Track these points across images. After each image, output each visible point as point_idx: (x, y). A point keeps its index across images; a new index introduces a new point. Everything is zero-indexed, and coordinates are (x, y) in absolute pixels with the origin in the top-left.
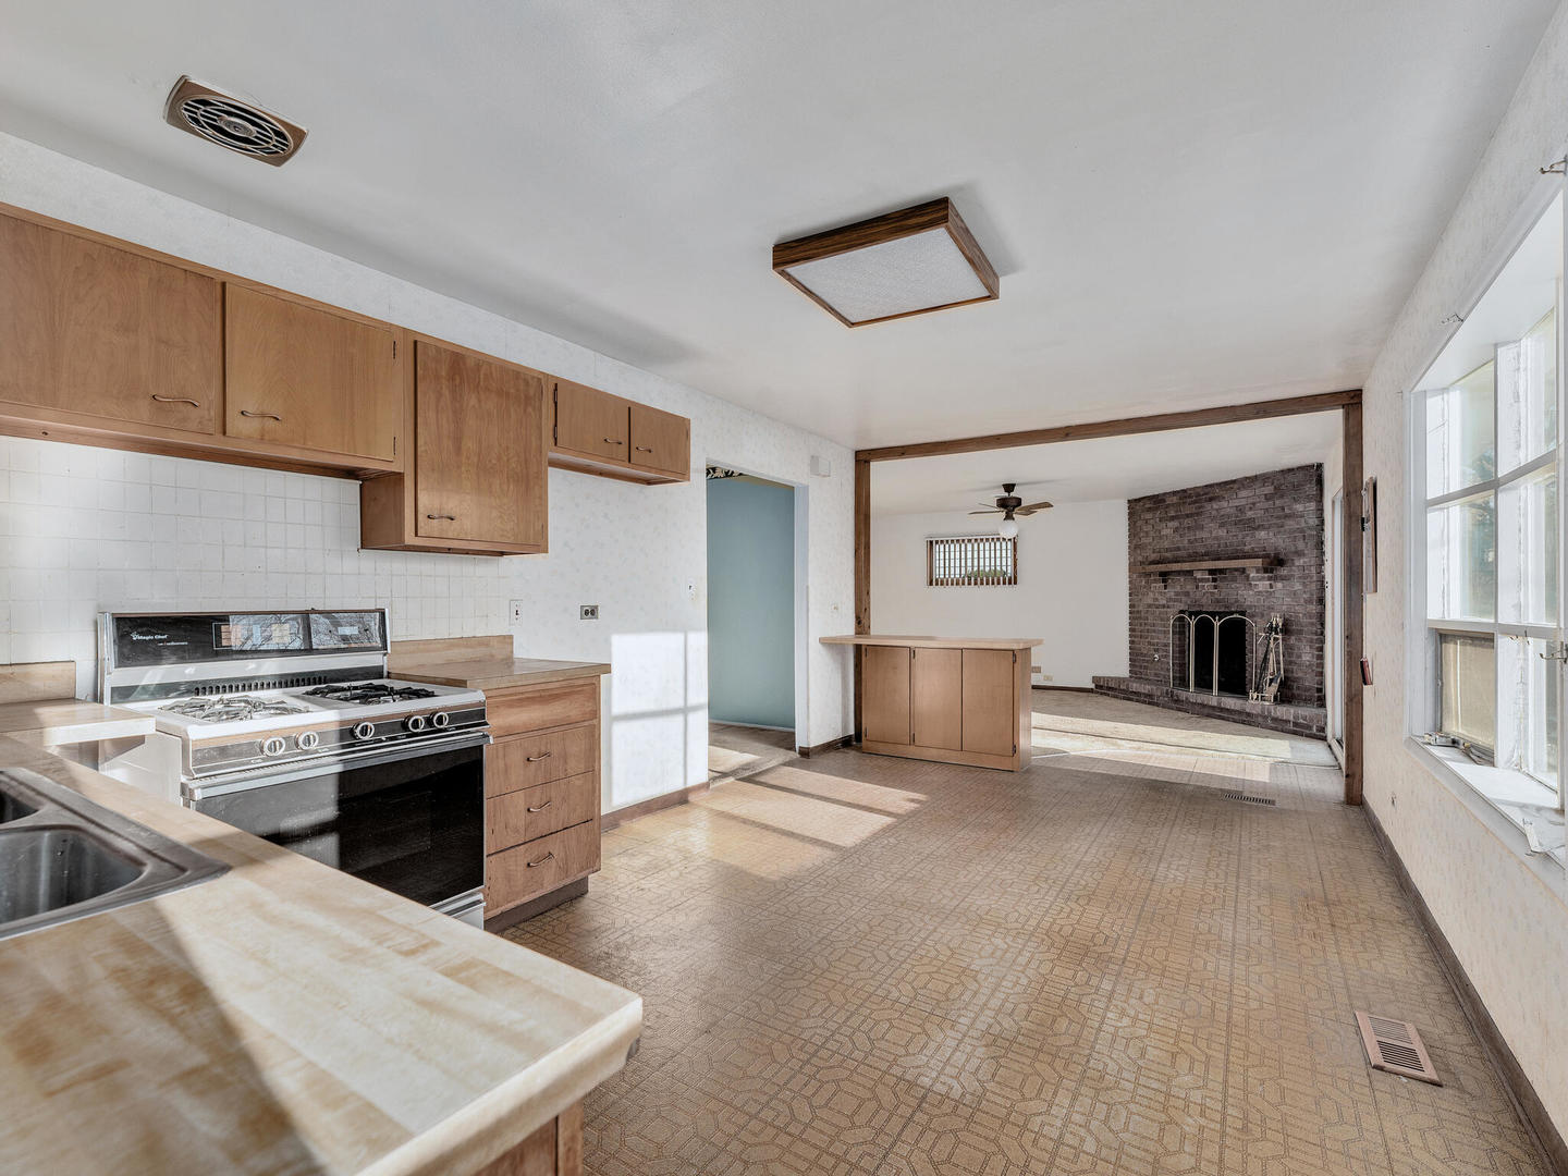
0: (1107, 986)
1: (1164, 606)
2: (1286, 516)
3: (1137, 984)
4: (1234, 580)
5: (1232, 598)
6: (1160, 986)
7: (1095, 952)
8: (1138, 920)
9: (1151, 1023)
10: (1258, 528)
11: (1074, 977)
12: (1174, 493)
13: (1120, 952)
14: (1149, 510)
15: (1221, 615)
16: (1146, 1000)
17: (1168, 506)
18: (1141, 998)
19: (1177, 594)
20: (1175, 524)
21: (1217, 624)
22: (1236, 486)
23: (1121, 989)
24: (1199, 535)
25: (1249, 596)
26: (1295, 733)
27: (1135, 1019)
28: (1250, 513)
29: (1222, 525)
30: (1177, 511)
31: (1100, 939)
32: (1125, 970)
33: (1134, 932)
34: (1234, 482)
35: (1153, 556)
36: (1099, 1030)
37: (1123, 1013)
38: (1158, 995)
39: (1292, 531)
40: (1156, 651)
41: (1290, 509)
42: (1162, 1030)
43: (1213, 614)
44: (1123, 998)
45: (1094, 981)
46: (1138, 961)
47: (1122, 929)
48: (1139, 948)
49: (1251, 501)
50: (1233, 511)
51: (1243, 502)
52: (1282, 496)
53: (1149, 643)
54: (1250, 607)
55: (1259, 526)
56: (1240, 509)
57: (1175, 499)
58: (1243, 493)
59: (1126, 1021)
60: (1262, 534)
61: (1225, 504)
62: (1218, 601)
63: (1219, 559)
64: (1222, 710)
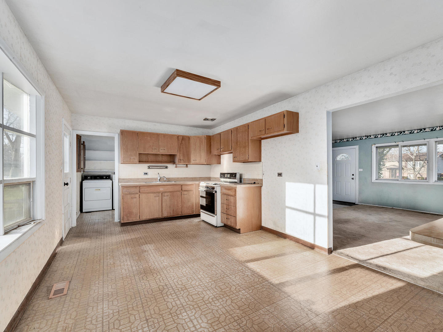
0: (134, 268)
3: (128, 272)
6: (122, 275)
7: (143, 274)
8: (138, 291)
9: (121, 266)
11: (142, 266)
13: (137, 277)
16: (124, 270)
18: (125, 270)
23: (130, 269)
27: (124, 265)
31: (145, 278)
32: (132, 274)
33: (137, 285)
36: (130, 260)
37: (127, 265)
38: (122, 272)
42: (118, 266)
44: (129, 268)
45: (137, 267)
46: (131, 278)
47: (141, 284)
48: (133, 281)
59: (126, 264)
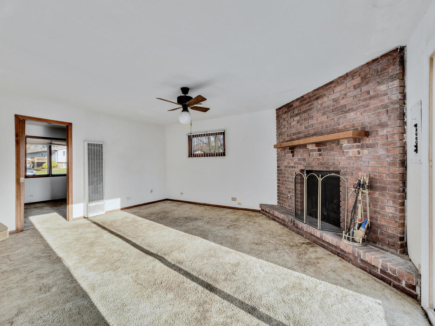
1: (292, 167)
2: (371, 98)
4: (332, 149)
5: (331, 162)
12: (297, 100)
14: (285, 112)
15: (323, 173)
17: (294, 108)
19: (299, 160)
20: (298, 118)
21: (320, 180)
22: (333, 85)
24: (311, 122)
25: (342, 160)
26: (382, 279)
29: (324, 114)
30: (299, 110)
35: (287, 139)
39: (376, 108)
41: (374, 91)
43: (318, 172)
49: (343, 93)
50: (331, 103)
51: (338, 95)
52: (367, 83)
53: (286, 188)
54: (343, 168)
55: (349, 110)
57: (298, 103)
58: (338, 89)
60: (352, 115)
61: (326, 99)
62: (322, 164)
63: (322, 135)
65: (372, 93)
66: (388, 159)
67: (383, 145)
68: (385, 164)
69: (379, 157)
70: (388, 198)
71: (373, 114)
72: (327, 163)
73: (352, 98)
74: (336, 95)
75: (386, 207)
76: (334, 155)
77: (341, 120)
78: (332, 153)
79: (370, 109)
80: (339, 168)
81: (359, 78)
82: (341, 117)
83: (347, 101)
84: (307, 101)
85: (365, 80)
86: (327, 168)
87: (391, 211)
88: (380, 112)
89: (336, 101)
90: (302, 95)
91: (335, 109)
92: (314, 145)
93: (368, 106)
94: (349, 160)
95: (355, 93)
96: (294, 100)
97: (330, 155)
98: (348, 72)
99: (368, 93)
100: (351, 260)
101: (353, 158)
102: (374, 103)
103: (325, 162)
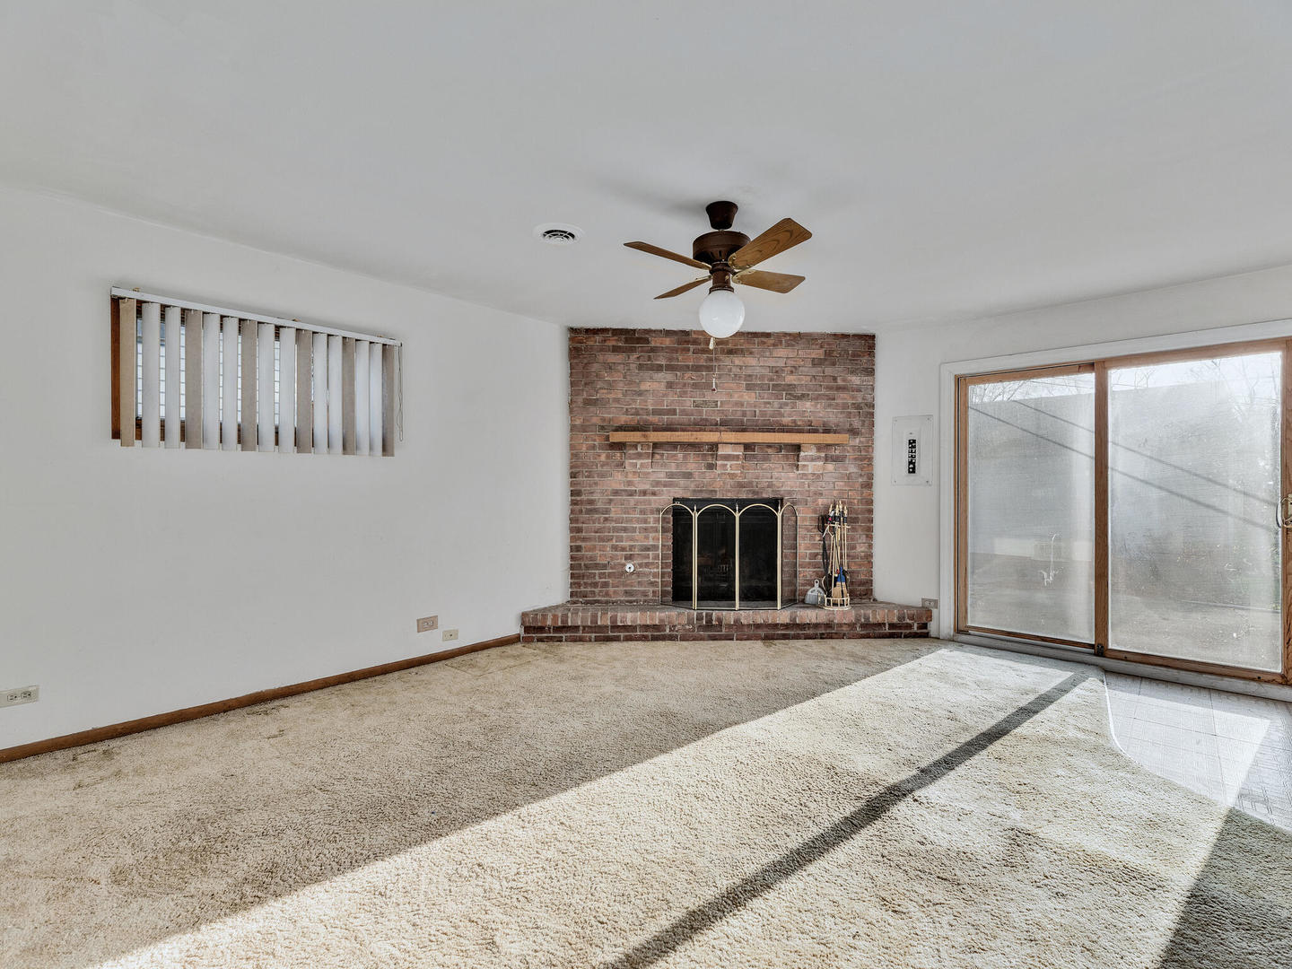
1: (644, 493)
2: (839, 388)
4: (766, 458)
5: (764, 481)
10: (802, 397)
12: (668, 333)
14: (616, 349)
15: (743, 503)
17: (653, 350)
19: (671, 475)
20: (669, 376)
22: (771, 341)
24: (709, 396)
25: (789, 478)
26: (891, 636)
28: (791, 377)
29: (749, 388)
30: (670, 359)
34: (768, 335)
35: (623, 419)
39: (845, 406)
40: (630, 558)
41: (844, 380)
43: (731, 503)
49: (791, 363)
50: (766, 372)
51: (781, 363)
52: (834, 364)
53: (615, 548)
54: (790, 493)
55: (803, 395)
56: (777, 371)
57: (667, 342)
58: (781, 352)
60: (808, 405)
61: (751, 361)
62: (741, 485)
63: (744, 430)
64: (803, 626)
65: (840, 382)
66: (860, 480)
67: (855, 459)
68: (858, 486)
69: (849, 476)
70: (860, 532)
71: (841, 413)
72: (755, 484)
73: (808, 378)
74: (777, 362)
75: (858, 546)
76: (771, 469)
77: (788, 409)
78: (766, 465)
79: (837, 404)
80: (782, 493)
81: (821, 351)
82: (786, 404)
83: (799, 379)
84: (699, 347)
85: (829, 358)
86: (754, 492)
87: (863, 549)
88: (850, 413)
89: (777, 372)
90: (687, 329)
91: (773, 385)
92: (742, 447)
93: (834, 399)
94: (802, 478)
95: (814, 371)
96: (653, 328)
97: (762, 469)
98: (802, 331)
99: (835, 379)
100: (844, 635)
101: (810, 477)
102: (843, 398)
103: (751, 483)
